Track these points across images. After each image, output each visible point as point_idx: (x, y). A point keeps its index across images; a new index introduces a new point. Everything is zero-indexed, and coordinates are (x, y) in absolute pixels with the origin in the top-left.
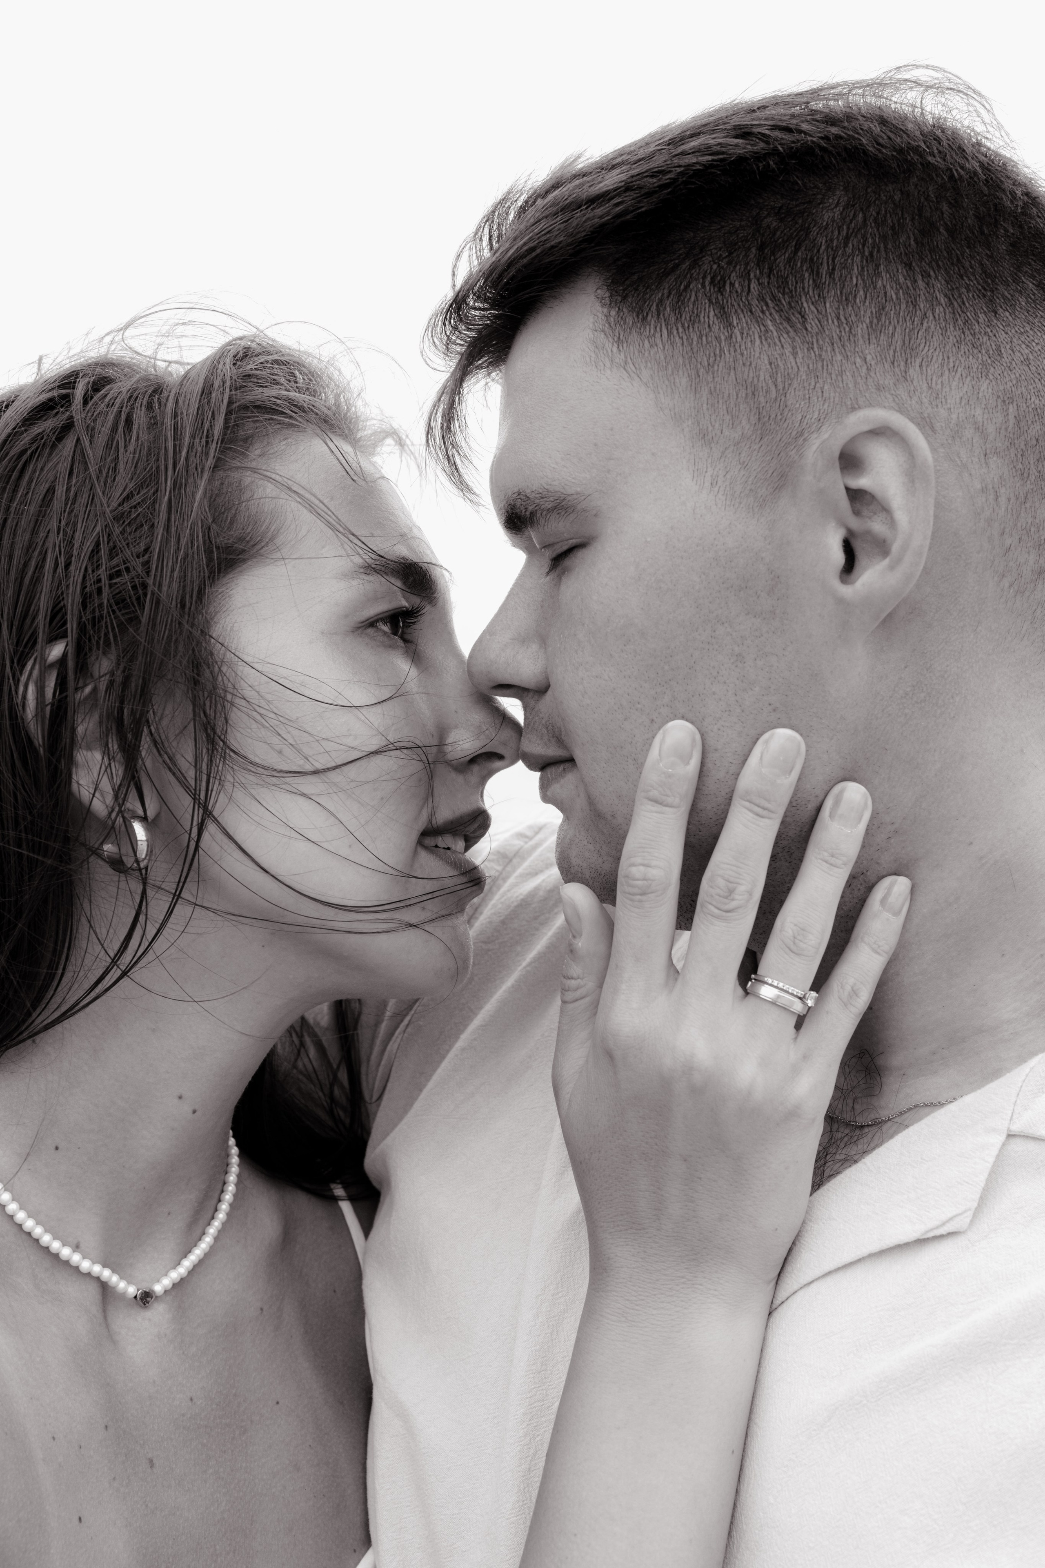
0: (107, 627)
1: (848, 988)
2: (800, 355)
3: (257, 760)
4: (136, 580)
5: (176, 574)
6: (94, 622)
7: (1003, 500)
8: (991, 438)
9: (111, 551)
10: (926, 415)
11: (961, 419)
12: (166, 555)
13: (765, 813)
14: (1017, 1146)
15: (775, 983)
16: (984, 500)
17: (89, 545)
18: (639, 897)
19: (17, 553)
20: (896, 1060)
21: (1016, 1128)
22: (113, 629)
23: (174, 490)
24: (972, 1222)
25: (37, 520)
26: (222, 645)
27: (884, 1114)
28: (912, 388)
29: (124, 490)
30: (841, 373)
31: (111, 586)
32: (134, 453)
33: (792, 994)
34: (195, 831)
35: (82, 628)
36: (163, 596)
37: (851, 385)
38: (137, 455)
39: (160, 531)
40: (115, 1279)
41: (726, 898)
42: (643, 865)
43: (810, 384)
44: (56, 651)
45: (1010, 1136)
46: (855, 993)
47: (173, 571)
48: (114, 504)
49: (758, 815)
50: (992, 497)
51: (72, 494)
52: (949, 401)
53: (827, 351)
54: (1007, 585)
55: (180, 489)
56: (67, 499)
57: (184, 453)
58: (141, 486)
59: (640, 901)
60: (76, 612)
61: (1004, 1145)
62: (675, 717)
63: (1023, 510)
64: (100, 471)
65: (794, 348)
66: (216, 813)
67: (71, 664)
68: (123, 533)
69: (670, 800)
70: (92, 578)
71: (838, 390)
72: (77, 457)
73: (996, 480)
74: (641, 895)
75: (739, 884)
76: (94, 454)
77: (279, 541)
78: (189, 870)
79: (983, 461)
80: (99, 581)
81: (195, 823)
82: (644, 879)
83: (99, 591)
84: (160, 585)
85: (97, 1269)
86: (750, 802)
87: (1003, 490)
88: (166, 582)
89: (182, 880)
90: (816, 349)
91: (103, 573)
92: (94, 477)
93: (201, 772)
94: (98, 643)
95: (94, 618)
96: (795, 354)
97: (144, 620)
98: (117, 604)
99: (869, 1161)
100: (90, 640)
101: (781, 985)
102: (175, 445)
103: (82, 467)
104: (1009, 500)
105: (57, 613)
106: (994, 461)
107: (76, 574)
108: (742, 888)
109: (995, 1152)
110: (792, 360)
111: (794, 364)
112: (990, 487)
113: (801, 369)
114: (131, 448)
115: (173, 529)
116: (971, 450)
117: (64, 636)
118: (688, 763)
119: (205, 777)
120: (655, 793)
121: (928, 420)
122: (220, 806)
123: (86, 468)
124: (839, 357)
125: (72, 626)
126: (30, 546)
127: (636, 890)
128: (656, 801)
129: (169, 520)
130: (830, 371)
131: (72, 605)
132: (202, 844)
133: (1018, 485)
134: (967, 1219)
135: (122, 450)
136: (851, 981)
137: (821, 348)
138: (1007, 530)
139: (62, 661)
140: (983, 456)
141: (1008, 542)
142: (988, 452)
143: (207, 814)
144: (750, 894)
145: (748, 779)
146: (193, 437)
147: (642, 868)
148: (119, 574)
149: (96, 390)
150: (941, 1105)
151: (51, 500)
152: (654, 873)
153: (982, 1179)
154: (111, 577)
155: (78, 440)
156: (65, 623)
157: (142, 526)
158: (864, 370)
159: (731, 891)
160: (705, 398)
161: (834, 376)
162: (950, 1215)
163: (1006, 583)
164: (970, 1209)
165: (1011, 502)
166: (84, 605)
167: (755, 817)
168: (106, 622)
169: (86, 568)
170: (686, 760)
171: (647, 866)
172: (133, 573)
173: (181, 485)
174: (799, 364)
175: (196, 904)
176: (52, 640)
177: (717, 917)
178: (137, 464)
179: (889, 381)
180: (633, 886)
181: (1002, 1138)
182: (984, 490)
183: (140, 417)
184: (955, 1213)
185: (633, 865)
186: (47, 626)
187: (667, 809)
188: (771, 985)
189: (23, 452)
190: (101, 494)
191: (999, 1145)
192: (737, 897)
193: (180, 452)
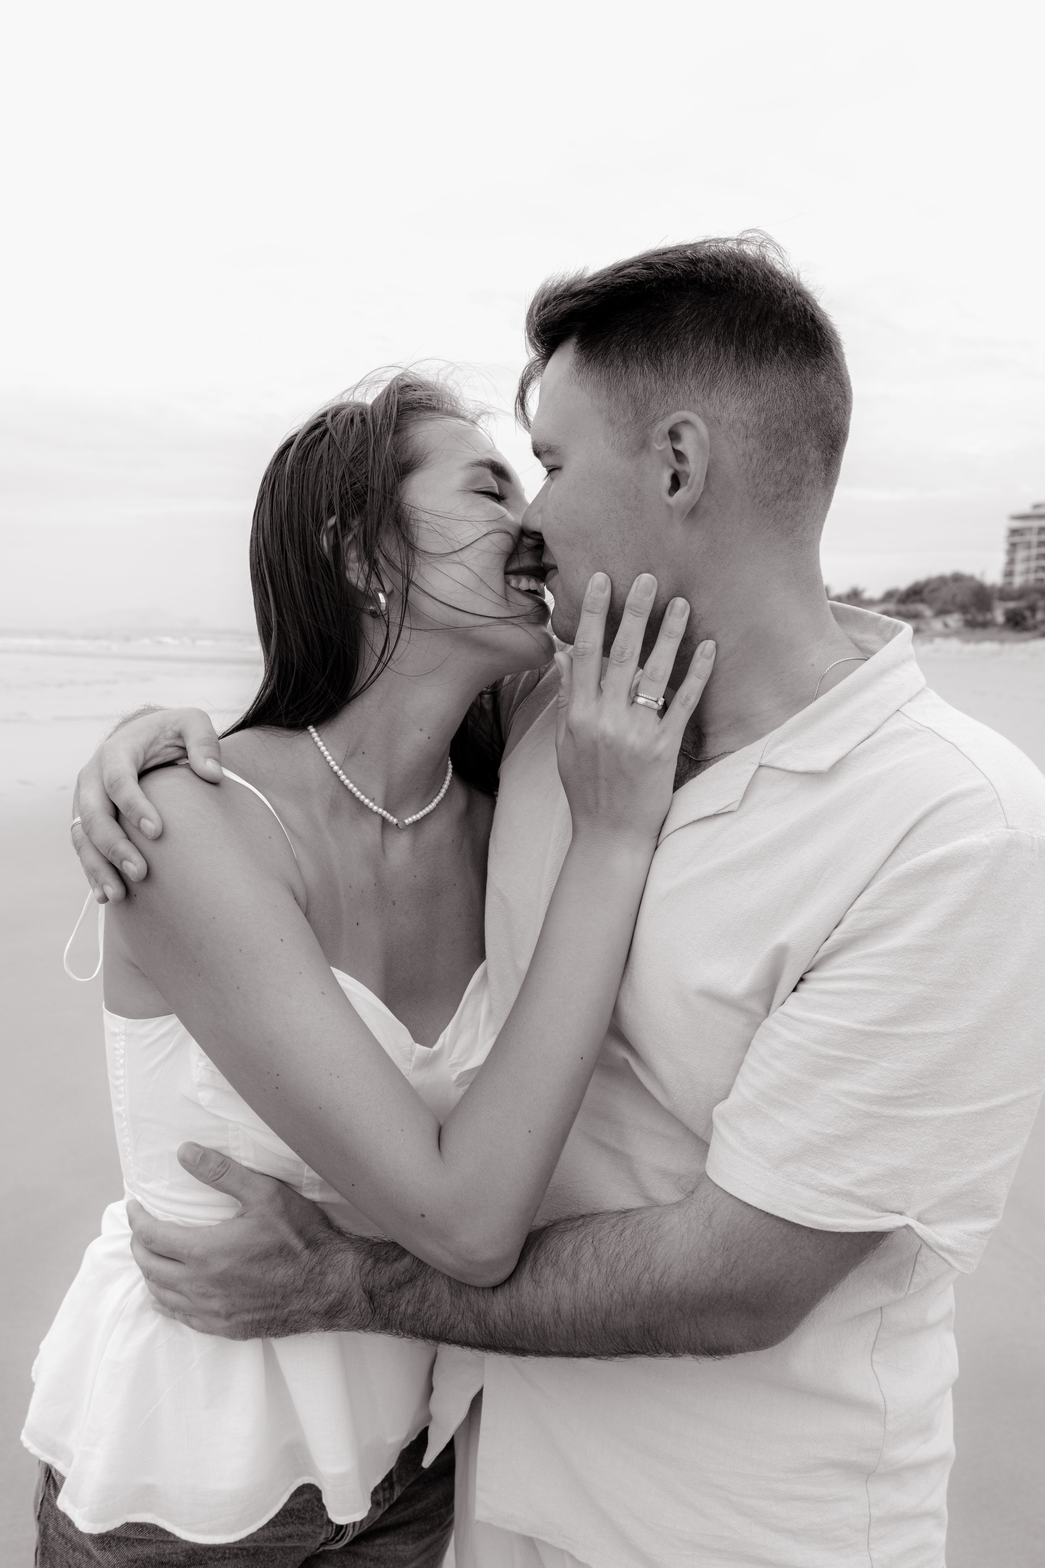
0: (352, 508)
1: (684, 697)
2: (658, 383)
3: (432, 552)
4: (363, 484)
5: (380, 478)
6: (347, 505)
7: (755, 461)
8: (750, 429)
9: (350, 475)
10: (717, 416)
11: (735, 419)
12: (375, 471)
13: (639, 615)
14: (763, 771)
15: (645, 696)
16: (743, 460)
17: (340, 474)
18: (581, 657)
19: (310, 487)
20: (711, 729)
21: (763, 762)
22: (355, 508)
23: (375, 444)
24: (740, 806)
25: (317, 471)
26: (409, 505)
27: (710, 755)
28: (712, 403)
29: (353, 448)
30: (677, 393)
31: (351, 489)
32: (356, 433)
33: (651, 700)
34: (405, 592)
35: (342, 510)
36: (375, 487)
37: (681, 399)
38: (357, 433)
39: (370, 461)
40: (388, 815)
41: (621, 656)
42: (583, 642)
43: (661, 398)
44: (332, 521)
45: (760, 766)
46: (688, 698)
47: (379, 477)
48: (349, 455)
49: (635, 616)
50: (748, 458)
51: (330, 456)
52: (729, 410)
53: (671, 382)
54: (758, 502)
55: (378, 442)
56: (329, 459)
57: (378, 427)
58: (360, 445)
59: (582, 659)
60: (338, 503)
61: (757, 770)
62: (599, 571)
63: (767, 465)
64: (341, 443)
65: (655, 379)
66: (413, 580)
67: (339, 526)
68: (354, 466)
69: (596, 610)
70: (343, 488)
71: (675, 401)
72: (331, 441)
73: (751, 450)
74: (582, 656)
75: (627, 649)
76: (337, 438)
77: (429, 458)
78: (405, 612)
79: (745, 440)
80: (347, 489)
81: (404, 589)
82: (583, 648)
83: (347, 493)
84: (374, 483)
85: (380, 810)
86: (632, 610)
87: (755, 455)
88: (376, 482)
89: (403, 616)
90: (666, 381)
91: (348, 485)
92: (339, 446)
93: (404, 564)
94: (349, 515)
95: (346, 505)
96: (656, 383)
97: (368, 500)
98: (355, 496)
99: (699, 777)
100: (346, 514)
101: (648, 697)
102: (373, 426)
103: (333, 444)
104: (758, 460)
105: (330, 505)
106: (751, 441)
107: (336, 488)
108: (628, 651)
109: (752, 773)
110: (654, 385)
111: (655, 387)
112: (747, 453)
113: (658, 390)
114: (354, 431)
115: (377, 460)
116: (739, 435)
117: (334, 514)
118: (605, 592)
119: (406, 566)
120: (589, 608)
121: (717, 419)
122: (415, 577)
123: (335, 444)
124: (677, 385)
125: (337, 510)
126: (315, 482)
127: (580, 654)
128: (589, 611)
129: (374, 456)
130: (672, 391)
131: (336, 501)
132: (408, 599)
133: (764, 453)
134: (737, 805)
135: (350, 433)
136: (685, 693)
137: (668, 380)
138: (757, 475)
139: (334, 526)
140: (745, 438)
141: (757, 481)
142: (748, 435)
143: (410, 582)
144: (632, 653)
145: (630, 600)
146: (382, 420)
147: (582, 643)
148: (355, 484)
149: (335, 416)
150: (733, 752)
151: (322, 461)
152: (588, 645)
153: (745, 786)
154: (351, 486)
155: (331, 434)
156: (334, 510)
157: (363, 462)
158: (688, 392)
159: (623, 653)
160: (613, 402)
161: (673, 394)
162: (729, 803)
163: (757, 501)
164: (738, 801)
165: (760, 461)
166: (341, 500)
167: (634, 617)
168: (352, 506)
169: (340, 484)
170: (603, 591)
171: (585, 642)
172: (361, 482)
173: (378, 441)
174: (657, 387)
175: (411, 628)
176: (329, 517)
177: (617, 665)
178: (357, 436)
179: (700, 398)
180: (578, 652)
181: (757, 767)
182: (744, 455)
183: (357, 419)
184: (731, 802)
185: (579, 642)
186: (327, 512)
187: (594, 615)
188: (643, 697)
189: (308, 444)
190: (343, 453)
191: (754, 771)
192: (625, 655)
193: (377, 428)
